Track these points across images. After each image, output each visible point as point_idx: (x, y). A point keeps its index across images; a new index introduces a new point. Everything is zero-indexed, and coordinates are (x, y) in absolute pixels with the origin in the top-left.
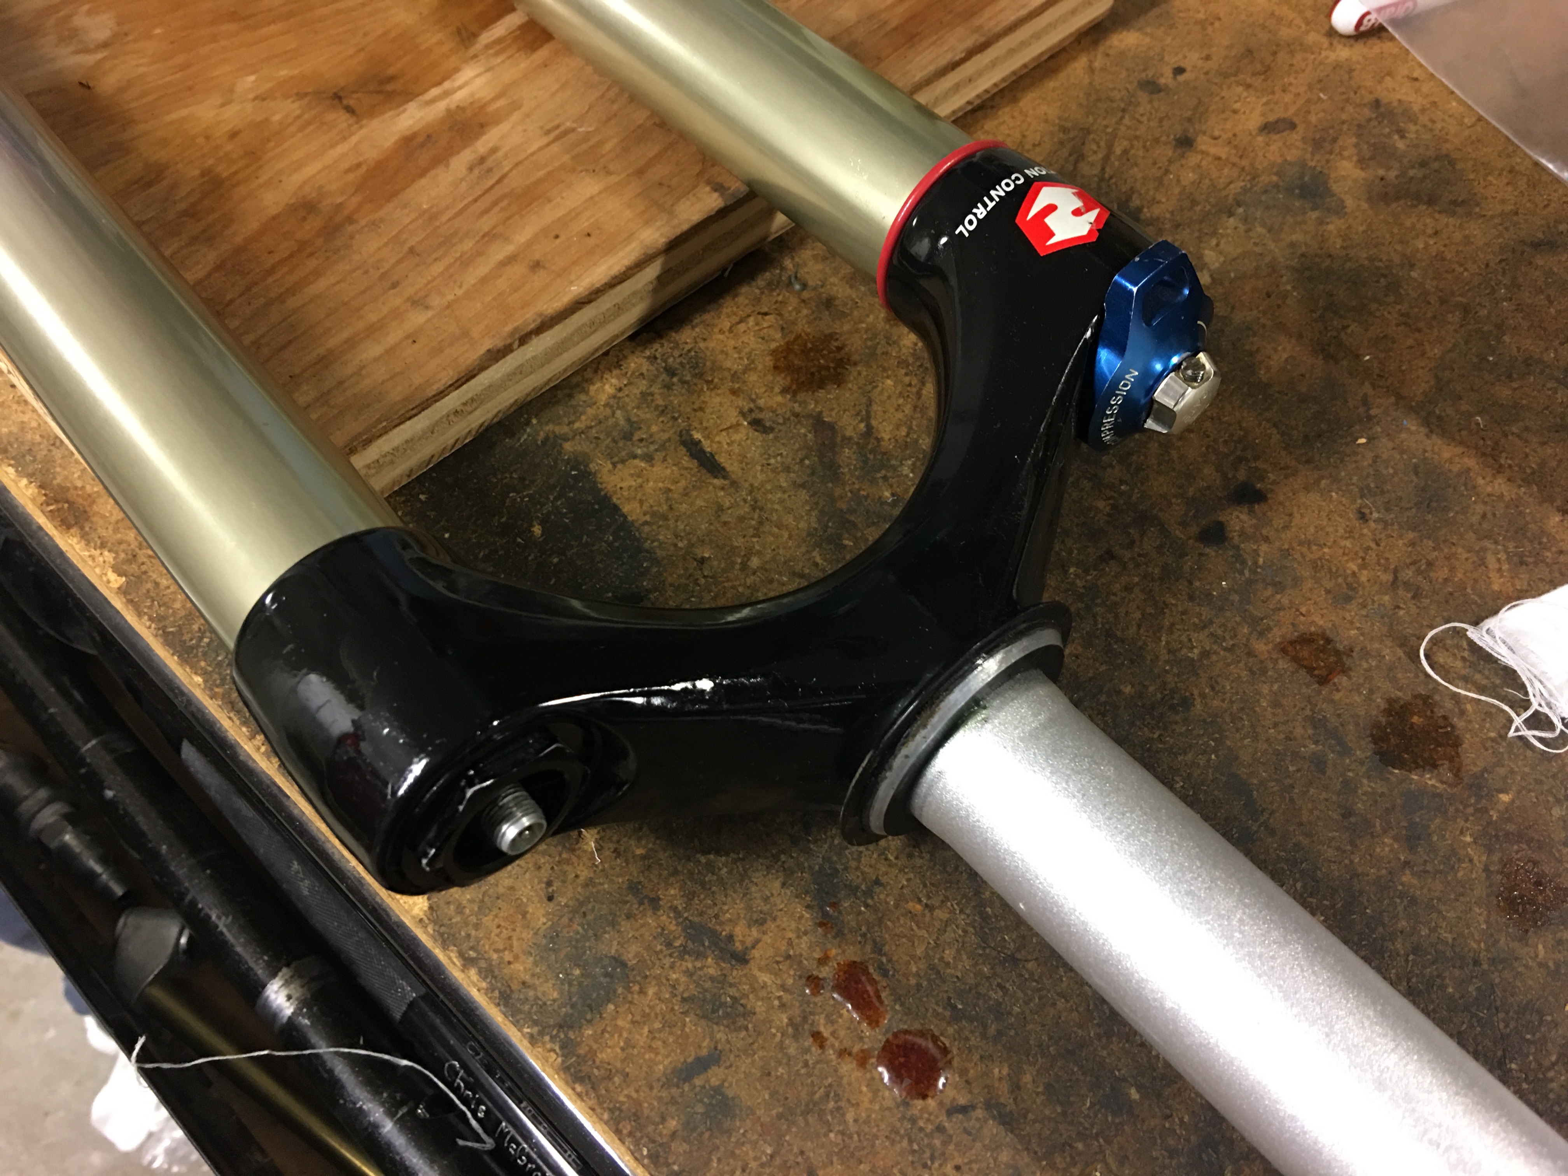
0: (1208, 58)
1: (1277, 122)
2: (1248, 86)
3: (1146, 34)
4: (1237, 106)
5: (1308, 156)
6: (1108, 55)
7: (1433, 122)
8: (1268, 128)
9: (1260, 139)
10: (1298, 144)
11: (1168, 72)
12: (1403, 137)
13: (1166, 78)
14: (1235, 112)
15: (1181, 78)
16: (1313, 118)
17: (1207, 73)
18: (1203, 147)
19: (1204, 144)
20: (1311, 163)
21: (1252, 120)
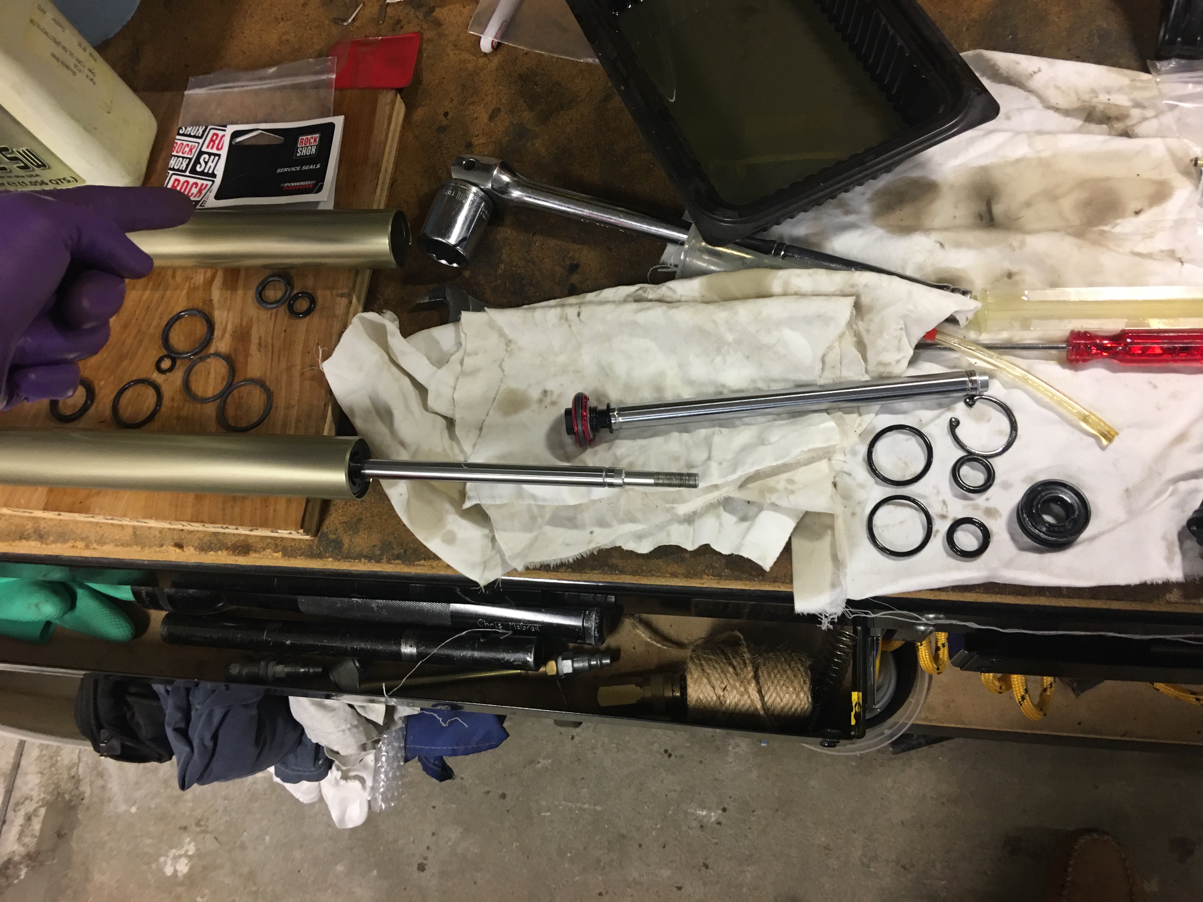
0: (452, 100)
1: (493, 111)
2: (473, 103)
3: (423, 106)
4: (475, 116)
5: (512, 120)
6: (417, 126)
7: (543, 69)
8: (491, 118)
9: (492, 124)
10: (506, 116)
11: (442, 117)
12: (537, 85)
13: (445, 122)
14: (476, 118)
15: (448, 117)
16: (504, 101)
17: (456, 108)
18: (476, 143)
19: (476, 141)
20: (515, 122)
21: (484, 118)
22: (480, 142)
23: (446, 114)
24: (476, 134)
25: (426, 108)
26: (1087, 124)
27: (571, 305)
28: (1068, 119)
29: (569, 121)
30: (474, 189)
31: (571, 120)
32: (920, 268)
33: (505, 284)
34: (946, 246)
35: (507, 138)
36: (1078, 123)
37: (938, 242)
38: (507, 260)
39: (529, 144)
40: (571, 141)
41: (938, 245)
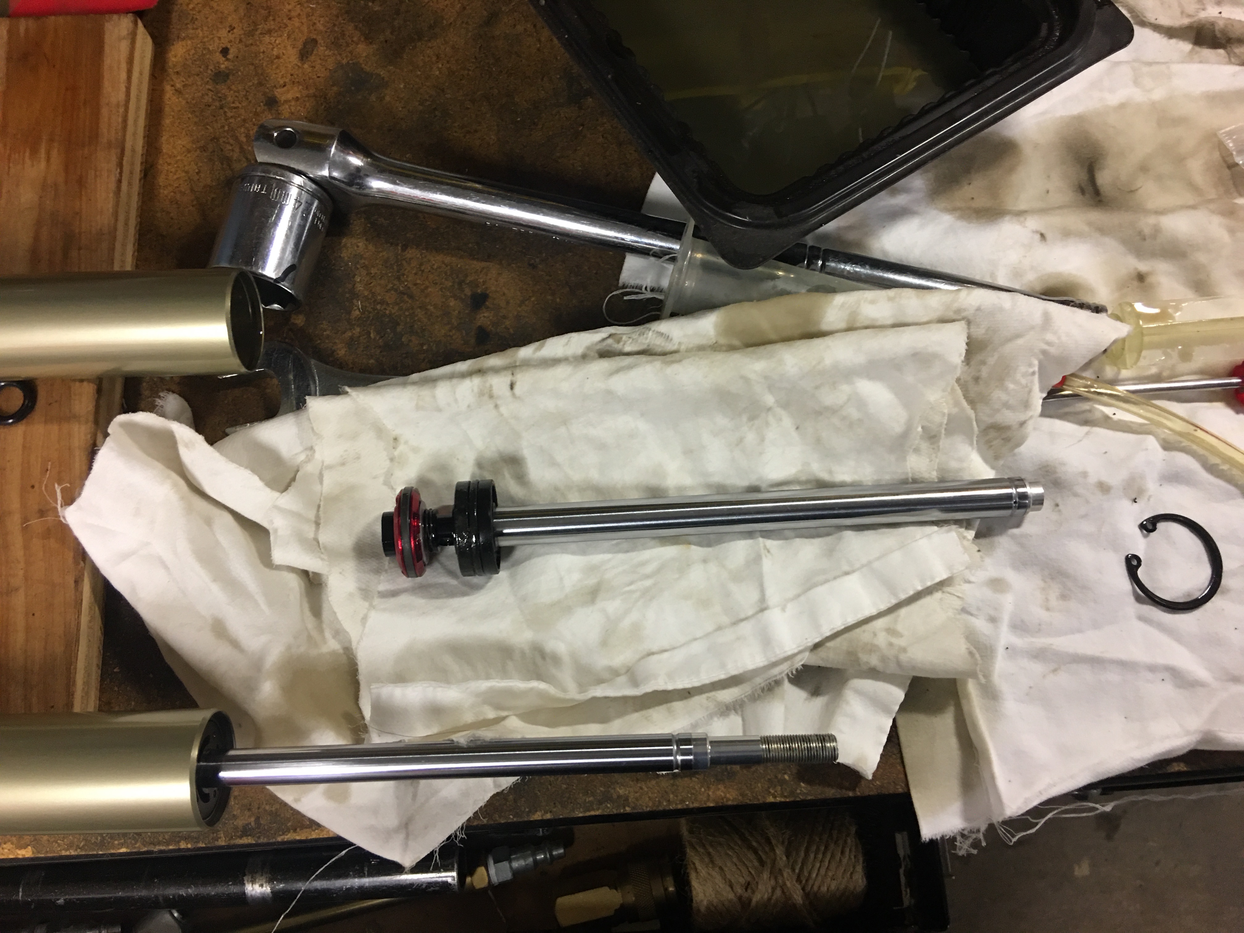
1: (304, 45)
2: (269, 32)
3: (184, 39)
4: (275, 52)
5: (339, 58)
6: (178, 73)
8: (304, 54)
9: (306, 66)
10: (327, 53)
11: (219, 57)
13: (224, 65)
14: (278, 57)
15: (230, 56)
16: (320, 27)
17: (241, 41)
18: (283, 98)
19: (282, 94)
20: (344, 62)
21: (291, 55)
22: (290, 96)
23: (225, 52)
24: (282, 82)
25: (189, 42)
26: (1197, 49)
27: (496, 370)
28: (1173, 41)
29: (434, 59)
30: (298, 180)
31: (438, 57)
32: (1017, 273)
33: (369, 333)
34: (1048, 235)
35: (335, 88)
36: (1186, 47)
37: (1037, 232)
38: (366, 293)
39: (373, 98)
40: (443, 90)
41: (1038, 236)
